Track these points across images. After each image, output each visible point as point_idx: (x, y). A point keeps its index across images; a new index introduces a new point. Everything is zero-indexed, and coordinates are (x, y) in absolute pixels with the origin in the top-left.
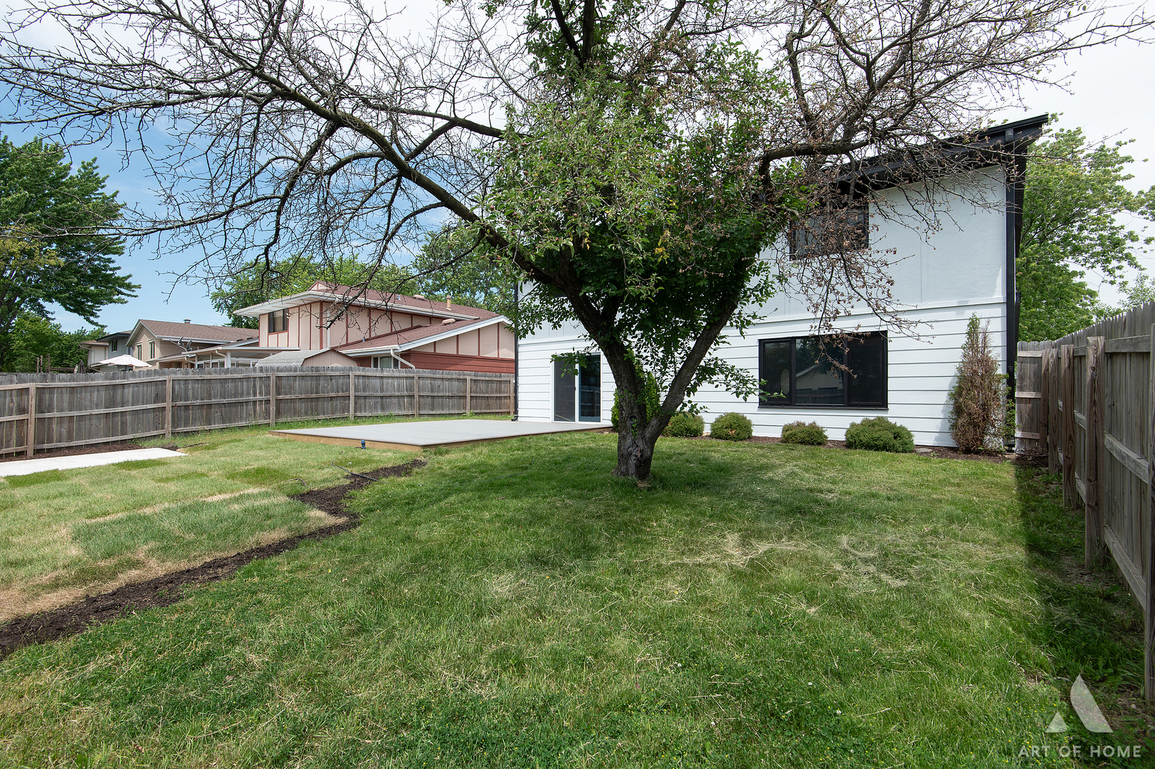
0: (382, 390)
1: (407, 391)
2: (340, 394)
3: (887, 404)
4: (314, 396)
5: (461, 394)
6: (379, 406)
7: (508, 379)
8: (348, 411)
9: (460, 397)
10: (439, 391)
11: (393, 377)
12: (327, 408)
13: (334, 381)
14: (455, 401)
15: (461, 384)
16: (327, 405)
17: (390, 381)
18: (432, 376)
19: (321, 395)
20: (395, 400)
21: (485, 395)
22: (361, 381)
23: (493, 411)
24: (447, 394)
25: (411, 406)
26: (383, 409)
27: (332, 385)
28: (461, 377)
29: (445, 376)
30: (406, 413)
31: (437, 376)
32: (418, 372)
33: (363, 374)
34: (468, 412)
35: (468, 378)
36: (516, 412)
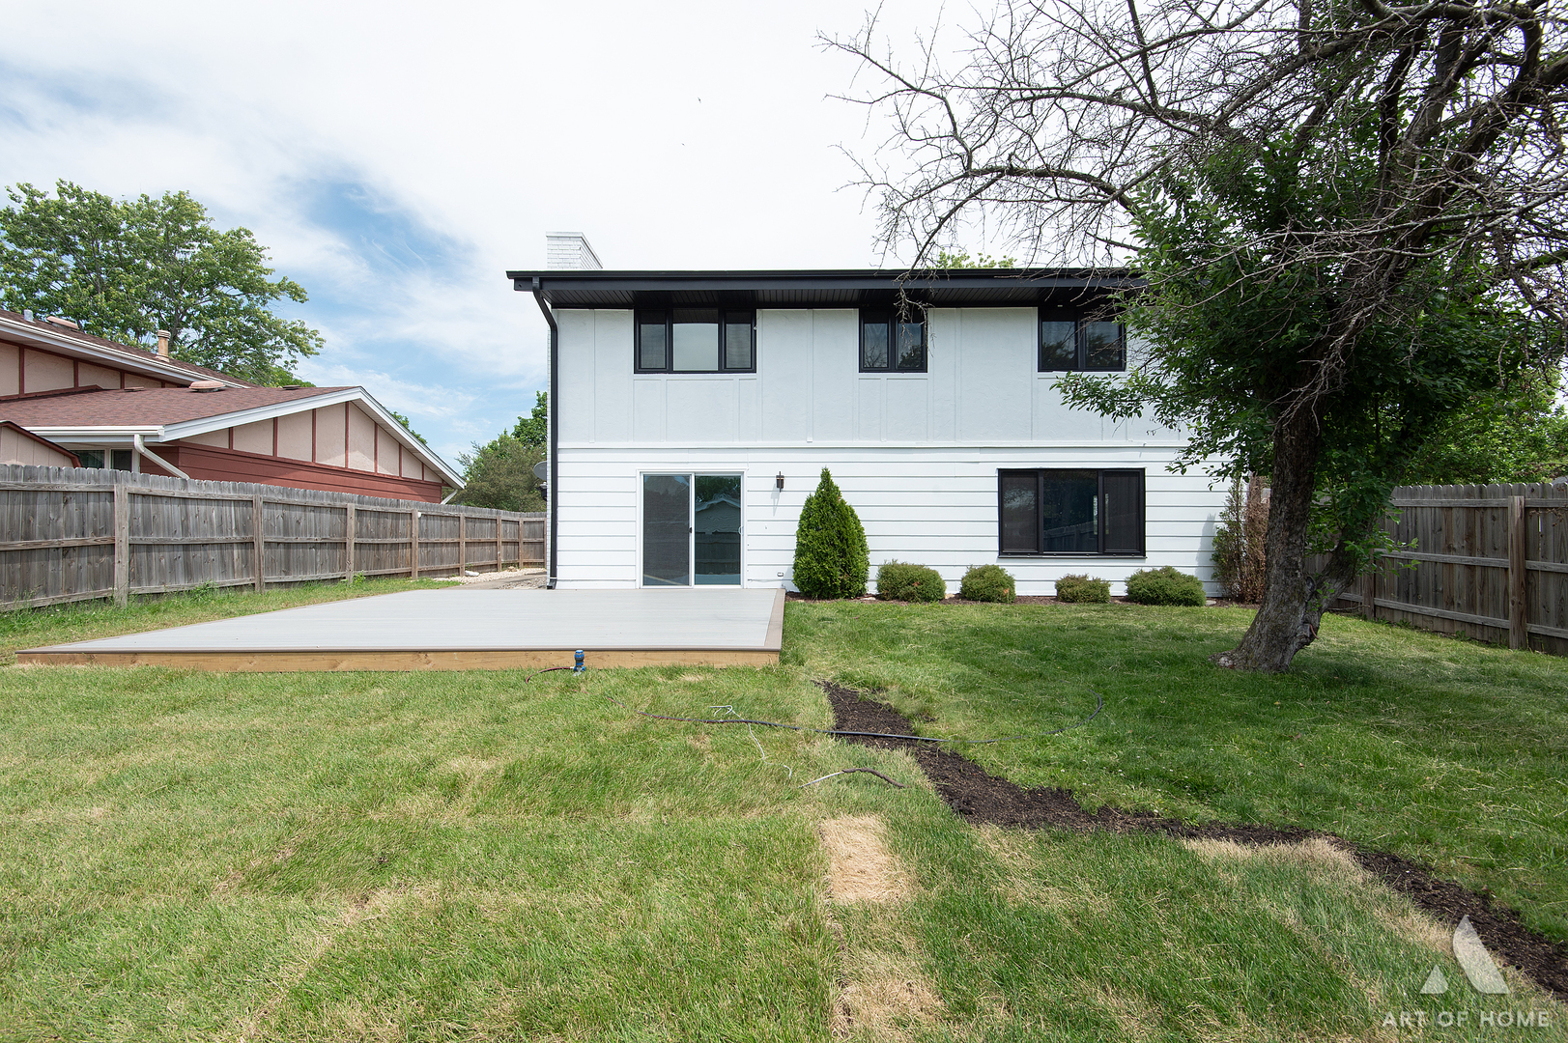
0: (186, 530)
1: (238, 533)
2: (91, 540)
3: (1145, 551)
4: (19, 544)
5: (337, 539)
6: (180, 568)
7: (409, 510)
8: (110, 581)
9: (335, 545)
10: (297, 533)
11: (208, 501)
12: (56, 577)
13: (73, 506)
14: (326, 552)
15: (337, 518)
16: (56, 568)
17: (202, 508)
18: (285, 499)
19: (39, 541)
20: (214, 554)
21: (376, 541)
22: (139, 506)
23: (387, 571)
24: (314, 539)
25: (248, 566)
26: (189, 573)
27: (69, 516)
28: (338, 504)
29: (310, 501)
30: (238, 581)
31: (296, 500)
32: (260, 490)
33: (145, 490)
34: (350, 575)
35: (352, 507)
36: (554, 573)
